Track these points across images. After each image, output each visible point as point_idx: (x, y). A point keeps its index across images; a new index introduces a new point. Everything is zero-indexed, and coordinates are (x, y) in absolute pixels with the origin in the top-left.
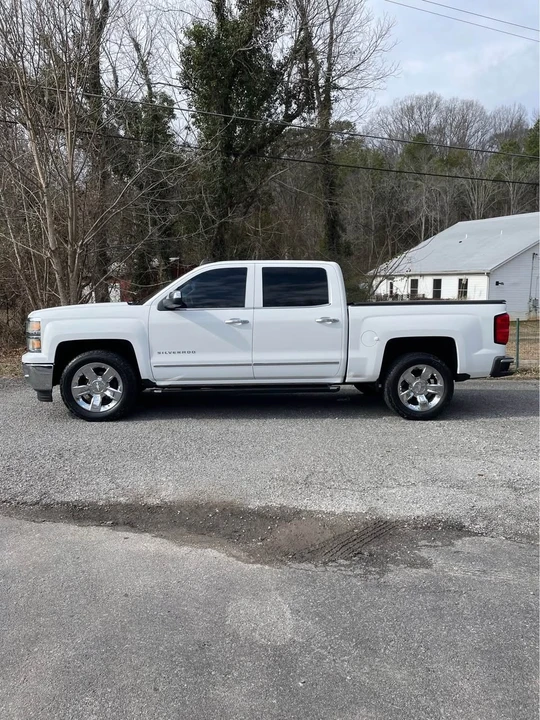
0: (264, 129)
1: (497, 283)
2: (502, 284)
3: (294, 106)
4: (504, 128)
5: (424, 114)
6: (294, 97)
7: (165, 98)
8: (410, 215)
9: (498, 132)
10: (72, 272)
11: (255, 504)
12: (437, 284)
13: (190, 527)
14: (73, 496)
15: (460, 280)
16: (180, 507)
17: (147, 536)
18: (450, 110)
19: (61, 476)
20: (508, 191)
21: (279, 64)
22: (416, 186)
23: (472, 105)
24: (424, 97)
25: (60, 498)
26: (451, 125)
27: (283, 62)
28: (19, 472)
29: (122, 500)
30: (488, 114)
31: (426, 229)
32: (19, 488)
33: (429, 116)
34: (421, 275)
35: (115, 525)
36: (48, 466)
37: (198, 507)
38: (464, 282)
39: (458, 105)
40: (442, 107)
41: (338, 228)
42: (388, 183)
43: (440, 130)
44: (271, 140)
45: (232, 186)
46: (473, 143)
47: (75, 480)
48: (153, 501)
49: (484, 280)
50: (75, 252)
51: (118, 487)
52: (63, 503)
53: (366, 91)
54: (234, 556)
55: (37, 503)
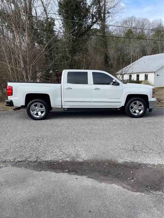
0: (85, 27)
1: (157, 75)
2: (159, 75)
3: (95, 19)
4: (156, 26)
5: (130, 23)
6: (95, 16)
7: (52, 19)
8: (127, 55)
9: (154, 28)
10: (29, 75)
11: (121, 161)
12: (138, 76)
13: (99, 172)
14: (49, 158)
15: (145, 75)
16: (92, 163)
17: (84, 177)
18: (139, 21)
19: (41, 149)
20: (158, 46)
21: (89, 6)
22: (129, 45)
23: (145, 19)
24: (130, 17)
25: (44, 159)
26: (139, 26)
27: (90, 5)
28: (25, 148)
29: (68, 159)
30: (151, 22)
31: (132, 59)
32: (27, 155)
33: (132, 23)
34: (133, 73)
35: (69, 172)
36: (35, 145)
37: (98, 162)
38: (147, 75)
39: (141, 20)
40: (136, 20)
41: (108, 59)
42: (120, 45)
43: (135, 28)
44: (88, 30)
45: (75, 46)
46: (146, 32)
47: (47, 150)
48: (80, 160)
49: (153, 74)
50: (30, 68)
51: (64, 153)
52: (46, 162)
53: (118, 13)
54: (126, 188)
55: (36, 162)
